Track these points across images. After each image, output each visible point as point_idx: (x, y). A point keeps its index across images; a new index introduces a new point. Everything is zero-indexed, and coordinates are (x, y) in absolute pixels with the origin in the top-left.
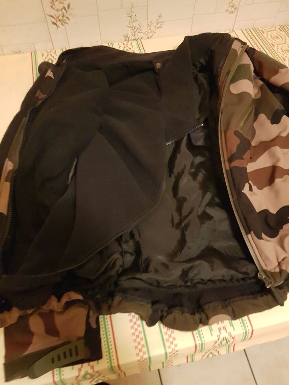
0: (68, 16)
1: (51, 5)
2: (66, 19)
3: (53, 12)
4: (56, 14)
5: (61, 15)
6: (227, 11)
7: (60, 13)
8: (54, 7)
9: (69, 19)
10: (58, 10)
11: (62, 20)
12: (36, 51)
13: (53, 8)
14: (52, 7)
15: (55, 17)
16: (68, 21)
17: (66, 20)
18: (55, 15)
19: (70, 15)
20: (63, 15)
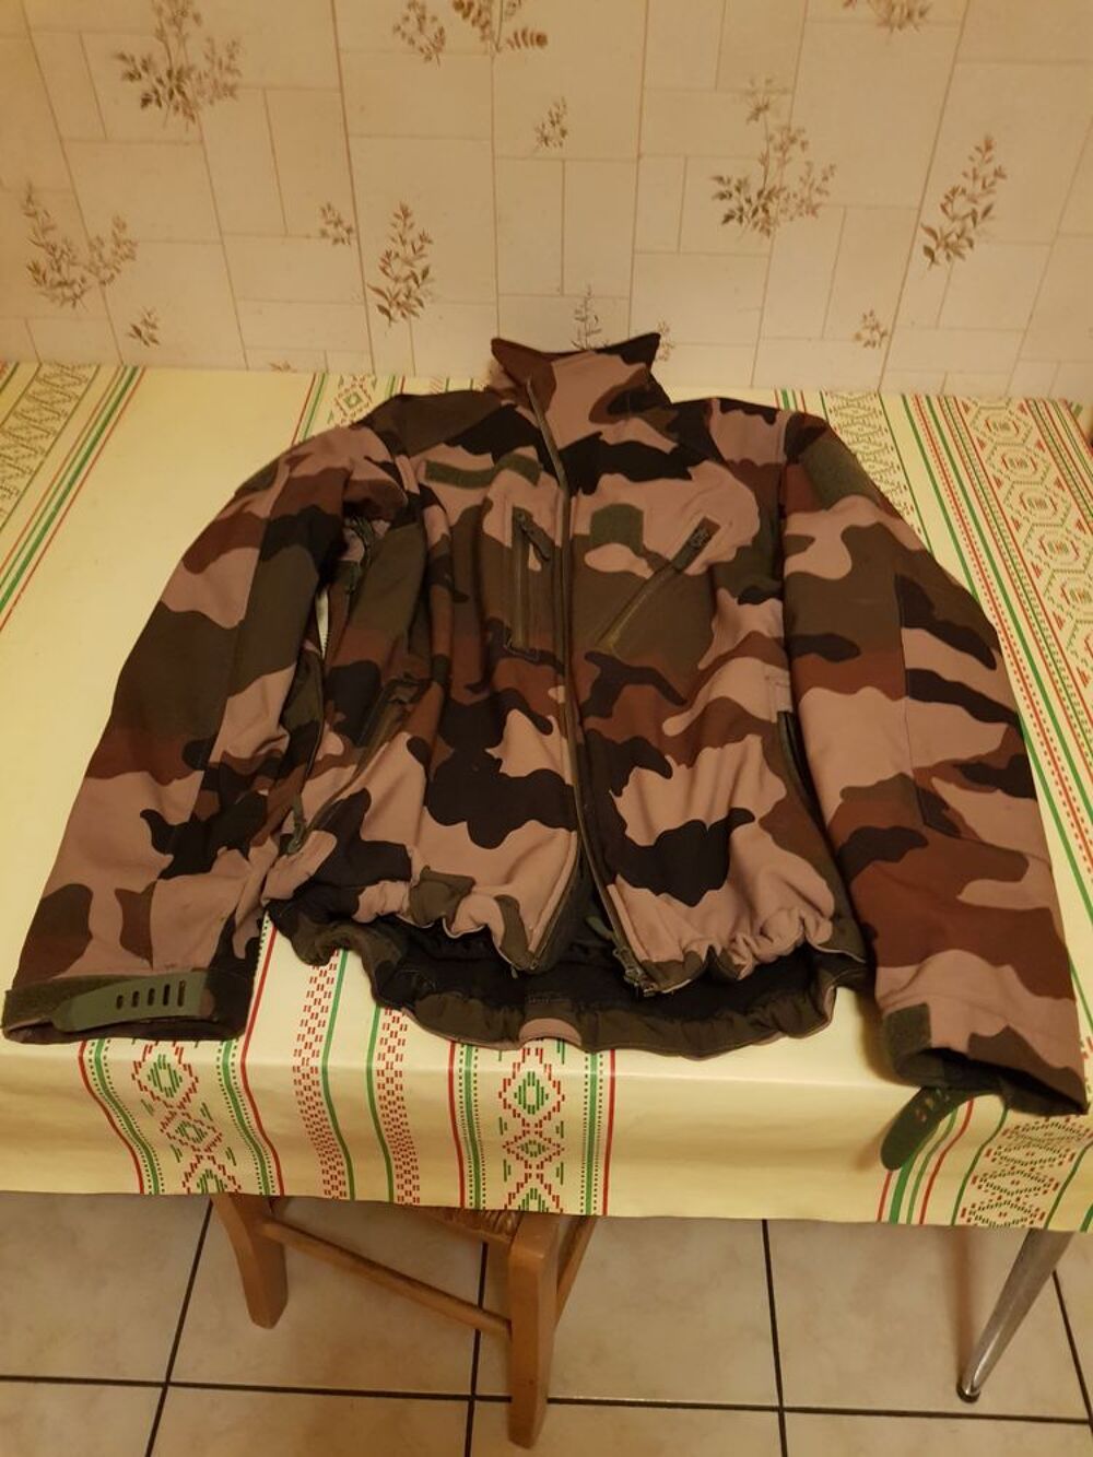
0: (422, 298)
1: (382, 264)
2: (415, 303)
3: (385, 283)
4: (391, 288)
5: (405, 291)
6: (858, 337)
7: (401, 286)
8: (388, 270)
9: (421, 304)
10: (397, 280)
11: (404, 303)
12: (327, 371)
13: (387, 274)
14: (384, 270)
15: (388, 295)
16: (418, 309)
17: (415, 306)
18: (388, 290)
19: (425, 296)
20: (409, 292)
